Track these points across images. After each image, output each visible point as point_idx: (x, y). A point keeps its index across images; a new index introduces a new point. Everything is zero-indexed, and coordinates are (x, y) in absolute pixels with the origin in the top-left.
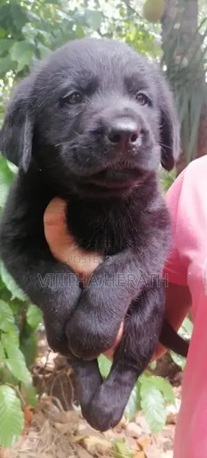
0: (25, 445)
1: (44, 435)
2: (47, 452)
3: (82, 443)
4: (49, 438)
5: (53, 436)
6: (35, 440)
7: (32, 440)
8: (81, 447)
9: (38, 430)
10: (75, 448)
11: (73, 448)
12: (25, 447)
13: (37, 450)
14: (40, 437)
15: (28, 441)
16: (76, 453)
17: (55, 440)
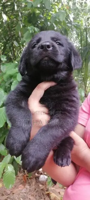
0: (24, 190)
1: (32, 188)
2: (31, 195)
3: (48, 195)
4: (34, 189)
5: (35, 189)
6: (28, 189)
7: (27, 189)
8: (48, 197)
9: (30, 185)
10: (45, 196)
11: (44, 196)
12: (24, 191)
13: (28, 193)
14: (30, 189)
15: (25, 189)
16: (45, 199)
17: (36, 191)
